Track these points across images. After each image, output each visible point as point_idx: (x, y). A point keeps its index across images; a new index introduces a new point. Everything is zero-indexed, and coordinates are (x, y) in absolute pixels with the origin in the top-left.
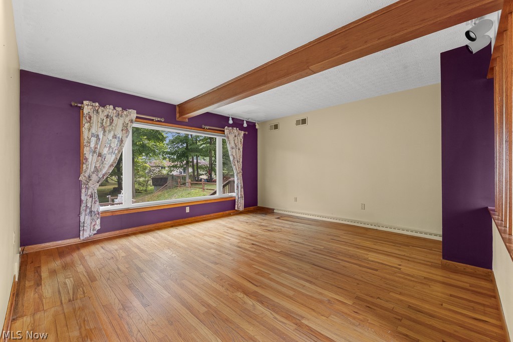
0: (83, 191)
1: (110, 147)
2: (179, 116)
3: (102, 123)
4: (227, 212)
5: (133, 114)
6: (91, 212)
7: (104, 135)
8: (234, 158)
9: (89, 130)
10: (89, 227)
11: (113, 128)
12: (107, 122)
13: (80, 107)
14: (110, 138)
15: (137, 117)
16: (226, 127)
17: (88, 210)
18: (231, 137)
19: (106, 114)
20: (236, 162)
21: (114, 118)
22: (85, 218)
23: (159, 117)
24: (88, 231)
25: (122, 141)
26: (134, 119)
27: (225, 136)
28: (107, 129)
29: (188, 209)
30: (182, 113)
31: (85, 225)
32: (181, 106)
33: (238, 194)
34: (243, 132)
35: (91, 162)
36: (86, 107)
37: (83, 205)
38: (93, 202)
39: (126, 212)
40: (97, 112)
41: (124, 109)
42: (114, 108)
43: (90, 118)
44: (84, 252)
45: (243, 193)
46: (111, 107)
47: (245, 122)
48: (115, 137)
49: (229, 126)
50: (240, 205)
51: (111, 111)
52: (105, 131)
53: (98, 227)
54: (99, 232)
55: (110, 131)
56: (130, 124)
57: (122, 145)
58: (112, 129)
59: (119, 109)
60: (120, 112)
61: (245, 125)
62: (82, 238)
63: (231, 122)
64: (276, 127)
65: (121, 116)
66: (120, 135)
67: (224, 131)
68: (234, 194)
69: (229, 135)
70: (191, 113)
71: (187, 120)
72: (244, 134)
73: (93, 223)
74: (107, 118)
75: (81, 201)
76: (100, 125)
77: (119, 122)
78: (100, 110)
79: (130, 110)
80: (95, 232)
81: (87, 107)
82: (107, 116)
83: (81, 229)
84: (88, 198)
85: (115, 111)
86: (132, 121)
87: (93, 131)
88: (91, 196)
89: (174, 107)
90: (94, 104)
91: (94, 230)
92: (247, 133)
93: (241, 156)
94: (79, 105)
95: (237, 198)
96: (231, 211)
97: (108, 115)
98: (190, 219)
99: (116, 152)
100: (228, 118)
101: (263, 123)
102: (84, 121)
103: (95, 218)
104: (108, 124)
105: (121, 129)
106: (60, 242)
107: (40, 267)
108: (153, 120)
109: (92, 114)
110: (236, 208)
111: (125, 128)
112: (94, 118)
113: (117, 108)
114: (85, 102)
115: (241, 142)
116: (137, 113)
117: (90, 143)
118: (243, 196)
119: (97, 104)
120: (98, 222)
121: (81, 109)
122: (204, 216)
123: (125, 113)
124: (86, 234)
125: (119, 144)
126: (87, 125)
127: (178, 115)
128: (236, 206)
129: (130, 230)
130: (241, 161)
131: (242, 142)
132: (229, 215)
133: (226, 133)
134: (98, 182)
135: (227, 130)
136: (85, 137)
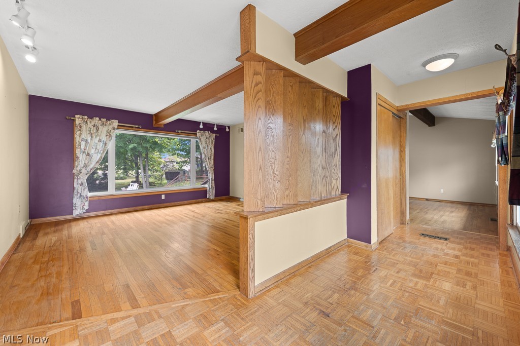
0: (75, 180)
1: (96, 148)
2: (156, 123)
3: (90, 131)
4: (200, 200)
5: (115, 123)
6: (81, 196)
7: (92, 139)
8: (206, 156)
9: (80, 136)
10: (80, 207)
11: (99, 134)
12: (94, 130)
13: (73, 120)
14: (97, 142)
15: (118, 125)
16: (198, 131)
17: (79, 195)
18: (203, 139)
19: (93, 124)
20: (207, 159)
21: (100, 127)
22: (76, 200)
23: (137, 125)
24: (79, 210)
25: (106, 144)
26: (116, 127)
27: (197, 138)
28: (94, 135)
29: (163, 197)
30: (157, 121)
31: (77, 205)
32: (156, 115)
33: (209, 186)
34: (214, 135)
35: (81, 159)
36: (77, 119)
37: (75, 191)
38: (83, 189)
39: (110, 197)
40: (86, 122)
41: (108, 119)
42: (100, 119)
43: (81, 127)
44: (73, 224)
45: (214, 185)
46: (98, 119)
47: (215, 126)
48: (100, 141)
49: (201, 130)
50: (211, 194)
51: (97, 121)
52: (92, 137)
53: (86, 207)
54: (88, 211)
55: (96, 137)
56: (112, 131)
57: (106, 146)
58: (98, 135)
59: (104, 120)
60: (104, 122)
61: (215, 129)
62: (74, 215)
64: (242, 130)
65: (105, 125)
66: (104, 138)
67: (196, 134)
68: (206, 186)
69: (201, 137)
70: (168, 118)
71: (163, 126)
72: (215, 136)
73: (83, 204)
74: (94, 127)
75: (74, 188)
76: (88, 132)
77: (104, 130)
78: (88, 121)
79: (113, 120)
80: (85, 211)
81: (78, 120)
82: (94, 126)
83: (74, 208)
84: (79, 186)
85: (100, 122)
86: (114, 129)
87: (83, 136)
88: (81, 185)
89: (152, 115)
90: (83, 117)
91: (83, 209)
92: (218, 135)
93: (213, 154)
94: (72, 118)
95: (208, 188)
96: (204, 199)
97: (95, 125)
98: (165, 204)
99: (102, 152)
100: (199, 123)
101: (234, 126)
102: (76, 130)
103: (84, 201)
104: (95, 132)
105: (105, 135)
106: (58, 217)
107: (39, 231)
108: (133, 127)
109: (82, 125)
110: (208, 197)
111: (109, 134)
112: (84, 127)
113: (102, 119)
114: (76, 116)
115: (212, 142)
116: (119, 122)
117: (80, 145)
118: (214, 187)
119: (86, 117)
120: (87, 204)
121: (74, 120)
122: (178, 202)
123: (109, 122)
124: (77, 212)
125: (103, 146)
126: (78, 133)
127: (154, 122)
128: (208, 195)
129: (113, 211)
130: (213, 157)
131: (214, 142)
132: (202, 202)
133: (198, 136)
134: (87, 175)
135: (199, 133)
136: (77, 142)
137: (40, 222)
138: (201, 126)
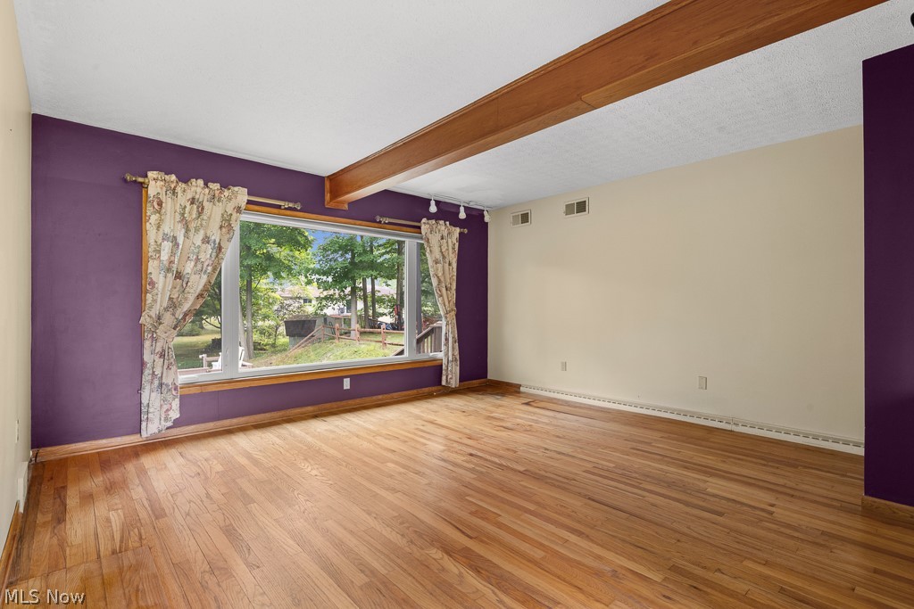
0: (147, 344)
1: (198, 259)
2: (331, 200)
3: (183, 214)
4: (426, 390)
5: (241, 195)
6: (161, 385)
7: (186, 236)
8: (440, 281)
9: (158, 227)
10: (159, 413)
11: (204, 223)
12: (191, 212)
13: (141, 183)
14: (199, 243)
15: (249, 202)
16: (424, 220)
17: (156, 382)
18: (435, 239)
19: (189, 196)
20: (444, 290)
21: (206, 204)
22: (149, 396)
23: (291, 202)
24: (157, 421)
25: (220, 248)
26: (243, 205)
27: (422, 238)
28: (192, 226)
29: (347, 384)
30: (336, 193)
31: (151, 410)
32: (334, 178)
33: (447, 354)
34: (458, 230)
35: (160, 286)
36: (152, 183)
37: (147, 372)
38: (165, 367)
39: (227, 387)
40: (174, 192)
41: (225, 186)
42: (206, 184)
43: (160, 204)
44: (148, 461)
45: (457, 353)
46: (201, 182)
47: (462, 209)
48: (206, 240)
49: (431, 216)
50: (452, 376)
51: (199, 190)
52: (187, 230)
53: (175, 414)
54: (177, 424)
55: (197, 230)
56: (235, 215)
57: (221, 255)
58: (201, 225)
59: (215, 186)
60: (217, 192)
61: (462, 215)
62: (144, 434)
63: (433, 209)
64: (525, 218)
65: (219, 201)
66: (215, 236)
67: (419, 228)
68: (440, 355)
69: (430, 236)
70: (354, 191)
71: (346, 207)
72: (460, 234)
73: (165, 407)
74: (192, 203)
75: (143, 364)
76: (178, 217)
77: (215, 212)
78: (178, 190)
79: (236, 189)
80: (170, 424)
81: (155, 183)
82: (193, 201)
83: (144, 417)
84: (157, 358)
85: (207, 190)
86: (239, 210)
87: (166, 228)
88: (162, 355)
89: (321, 179)
90: (167, 177)
91: (166, 419)
92: (466, 231)
93: (455, 278)
94: (140, 180)
95: (445, 362)
96: (434, 389)
97: (193, 199)
98: (350, 402)
99: (210, 268)
100: (427, 201)
101: (499, 210)
102: (149, 210)
103: (169, 397)
104: (194, 216)
105: (218, 226)
106: (104, 442)
108: (279, 207)
109: (163, 197)
110: (444, 383)
111: (226, 224)
112: (168, 204)
113: (210, 185)
114: (151, 174)
115: (453, 249)
116: (249, 194)
117: (159, 252)
118: (458, 358)
119: (173, 177)
120: (176, 404)
121: (143, 187)
122: (380, 397)
123: (226, 193)
124: (150, 428)
125: (214, 254)
126: (154, 218)
127: (328, 197)
128: (444, 378)
129: (235, 421)
130: (454, 287)
131: (457, 249)
132: (429, 396)
133: (423, 232)
134: (174, 329)
135: (425, 225)
136: (152, 241)
137: (58, 457)
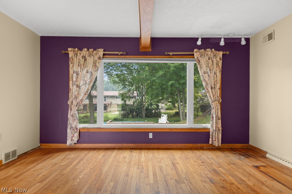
0: (69, 111)
2: (141, 48)
3: (80, 63)
4: (199, 145)
5: (101, 52)
7: (81, 71)
8: (207, 84)
9: (72, 69)
11: (87, 65)
12: (82, 61)
14: (85, 73)
15: (104, 54)
16: (195, 50)
17: (70, 126)
18: (203, 61)
19: (82, 55)
21: (87, 58)
26: (102, 56)
27: (195, 60)
29: (151, 136)
31: (68, 136)
33: (212, 126)
34: (221, 53)
35: (74, 90)
36: (70, 53)
41: (95, 49)
42: (88, 50)
43: (73, 60)
45: (220, 125)
46: (86, 49)
47: (222, 40)
48: (87, 72)
49: (199, 48)
50: (216, 139)
51: (85, 52)
52: (81, 69)
55: (84, 68)
56: (98, 60)
59: (91, 50)
60: (92, 52)
61: (222, 43)
62: (68, 144)
65: (92, 56)
66: (91, 69)
67: (193, 55)
68: (208, 126)
69: (200, 59)
72: (223, 55)
73: (72, 136)
75: (68, 119)
76: (78, 64)
77: (91, 61)
78: (78, 54)
79: (99, 50)
80: (75, 142)
82: (83, 57)
85: (88, 52)
86: (100, 58)
87: (75, 69)
88: (72, 116)
90: (74, 49)
91: (72, 140)
92: (228, 53)
94: (66, 52)
95: (211, 130)
96: (205, 145)
98: (152, 145)
100: (197, 39)
101: (257, 35)
102: (70, 63)
103: (73, 132)
104: (83, 63)
105: (92, 65)
108: (117, 55)
109: (73, 57)
110: (210, 143)
111: (95, 65)
112: (75, 60)
114: (69, 49)
115: (217, 64)
116: (104, 51)
117: (73, 78)
118: (221, 129)
119: (76, 49)
122: (169, 145)
123: (95, 52)
126: (71, 65)
128: (211, 139)
130: (218, 86)
132: (202, 149)
133: (196, 57)
134: (76, 106)
135: (196, 53)
136: (70, 74)
138: (199, 43)
